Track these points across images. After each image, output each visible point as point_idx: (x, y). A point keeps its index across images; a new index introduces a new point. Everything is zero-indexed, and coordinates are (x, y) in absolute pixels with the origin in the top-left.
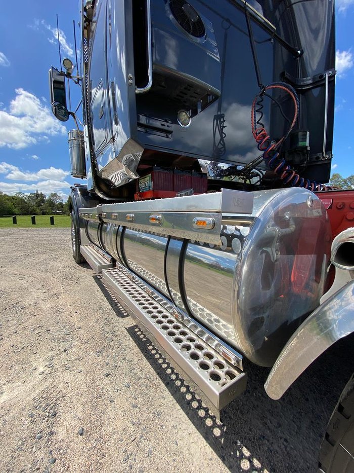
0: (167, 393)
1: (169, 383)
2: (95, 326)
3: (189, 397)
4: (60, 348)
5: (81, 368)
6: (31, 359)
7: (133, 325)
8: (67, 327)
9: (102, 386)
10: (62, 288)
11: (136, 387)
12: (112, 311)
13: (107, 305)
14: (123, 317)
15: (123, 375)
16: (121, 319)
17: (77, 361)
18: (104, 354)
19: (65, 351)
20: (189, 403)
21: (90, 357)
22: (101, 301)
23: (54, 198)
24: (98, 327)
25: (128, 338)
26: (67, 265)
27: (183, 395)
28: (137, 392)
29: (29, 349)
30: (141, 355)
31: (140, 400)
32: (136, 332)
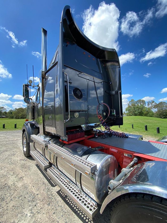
0: (76, 216)
1: (76, 212)
2: (44, 193)
3: (83, 216)
4: (33, 205)
5: (43, 212)
6: (23, 211)
7: (59, 190)
8: (32, 195)
9: (53, 218)
10: (23, 173)
11: (65, 216)
12: (49, 184)
13: (46, 181)
14: (54, 186)
15: (60, 212)
16: (53, 188)
17: (41, 209)
18: (51, 205)
19: (35, 206)
20: (83, 218)
21: (45, 207)
22: (43, 179)
23: (2, 109)
24: (45, 193)
25: (58, 197)
26: (21, 158)
27: (81, 216)
28: (66, 218)
29: (21, 207)
30: (64, 203)
31: (67, 220)
32: (61, 193)
